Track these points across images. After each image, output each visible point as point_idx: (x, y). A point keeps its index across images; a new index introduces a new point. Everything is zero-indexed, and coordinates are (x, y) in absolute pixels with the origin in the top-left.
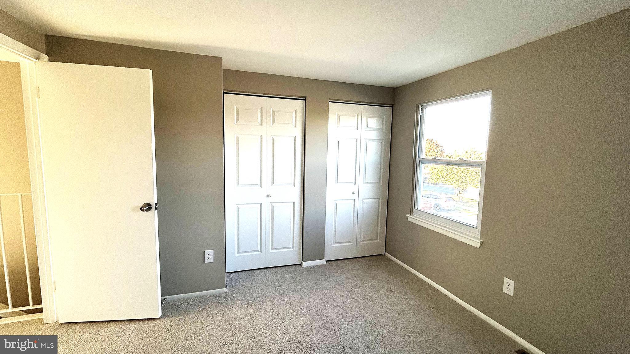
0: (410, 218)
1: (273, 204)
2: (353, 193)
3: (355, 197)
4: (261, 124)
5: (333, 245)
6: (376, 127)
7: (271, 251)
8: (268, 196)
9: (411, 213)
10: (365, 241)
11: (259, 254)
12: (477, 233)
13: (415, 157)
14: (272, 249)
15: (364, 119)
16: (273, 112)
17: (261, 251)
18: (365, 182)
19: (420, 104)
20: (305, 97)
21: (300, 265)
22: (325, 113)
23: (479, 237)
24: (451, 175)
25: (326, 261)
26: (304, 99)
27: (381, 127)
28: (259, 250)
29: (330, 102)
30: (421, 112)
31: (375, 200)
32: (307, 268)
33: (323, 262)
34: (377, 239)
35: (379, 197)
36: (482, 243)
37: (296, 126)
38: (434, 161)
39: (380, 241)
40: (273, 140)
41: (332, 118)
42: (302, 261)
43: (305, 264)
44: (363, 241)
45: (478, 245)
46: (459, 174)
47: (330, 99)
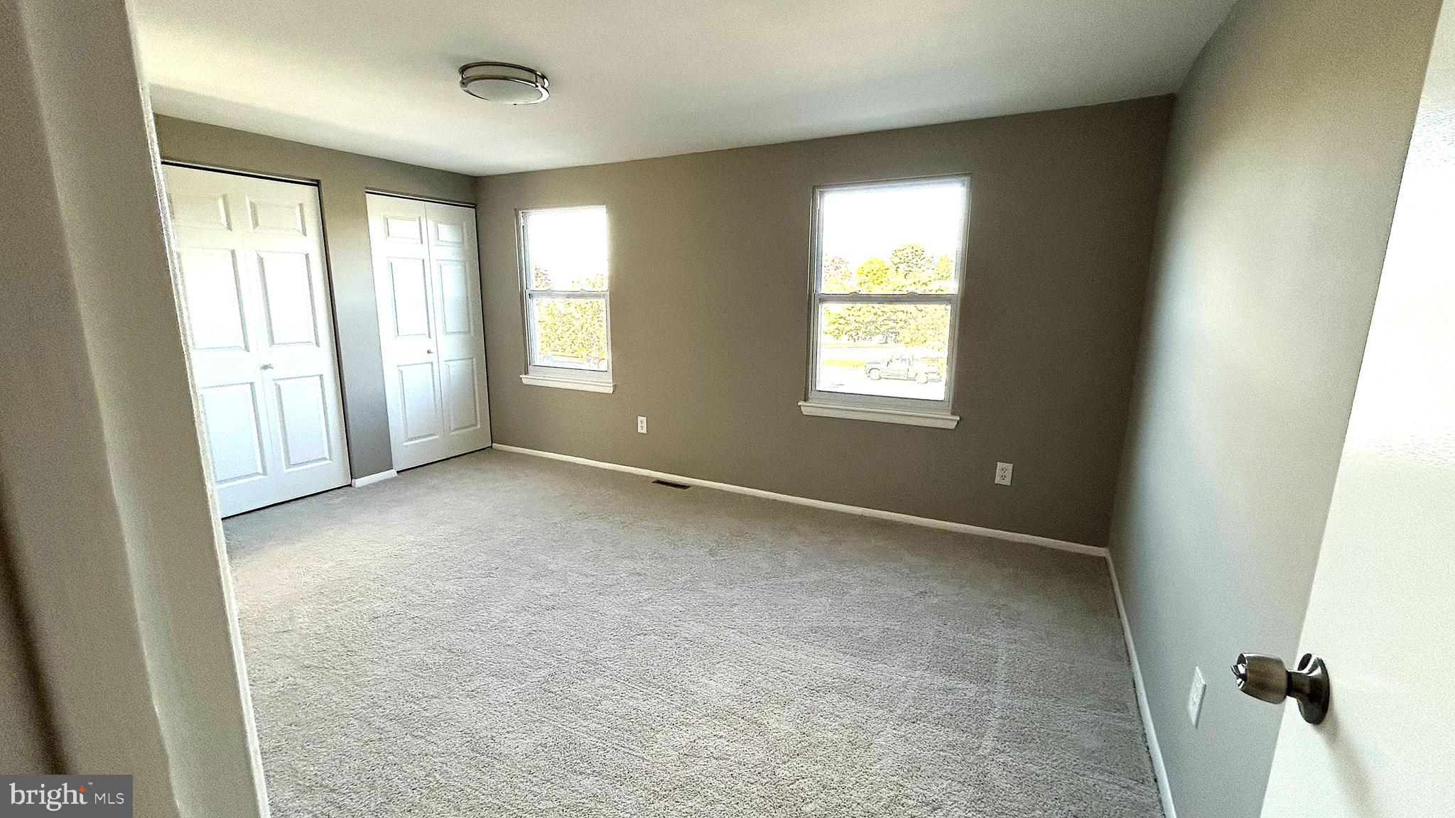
0: (526, 380)
1: (279, 383)
2: (429, 352)
3: (433, 358)
4: (229, 228)
5: (406, 444)
6: (451, 240)
7: (286, 471)
8: (265, 367)
9: (526, 373)
10: (458, 429)
11: (261, 479)
12: (608, 378)
13: (522, 288)
14: (289, 465)
15: (431, 224)
16: (253, 206)
17: (265, 473)
18: (447, 333)
19: (521, 210)
20: (318, 181)
21: (350, 485)
22: (361, 212)
23: (611, 381)
24: (570, 332)
25: (398, 472)
26: (317, 184)
27: (460, 240)
28: (260, 471)
29: (366, 192)
30: (522, 221)
31: (465, 362)
32: (364, 487)
33: (392, 473)
34: (475, 425)
35: (471, 356)
36: (615, 387)
37: (305, 234)
38: (549, 293)
39: (483, 426)
40: (261, 261)
41: (375, 221)
42: (352, 479)
43: (359, 482)
44: (455, 430)
45: (610, 390)
46: (584, 329)
47: (367, 188)
